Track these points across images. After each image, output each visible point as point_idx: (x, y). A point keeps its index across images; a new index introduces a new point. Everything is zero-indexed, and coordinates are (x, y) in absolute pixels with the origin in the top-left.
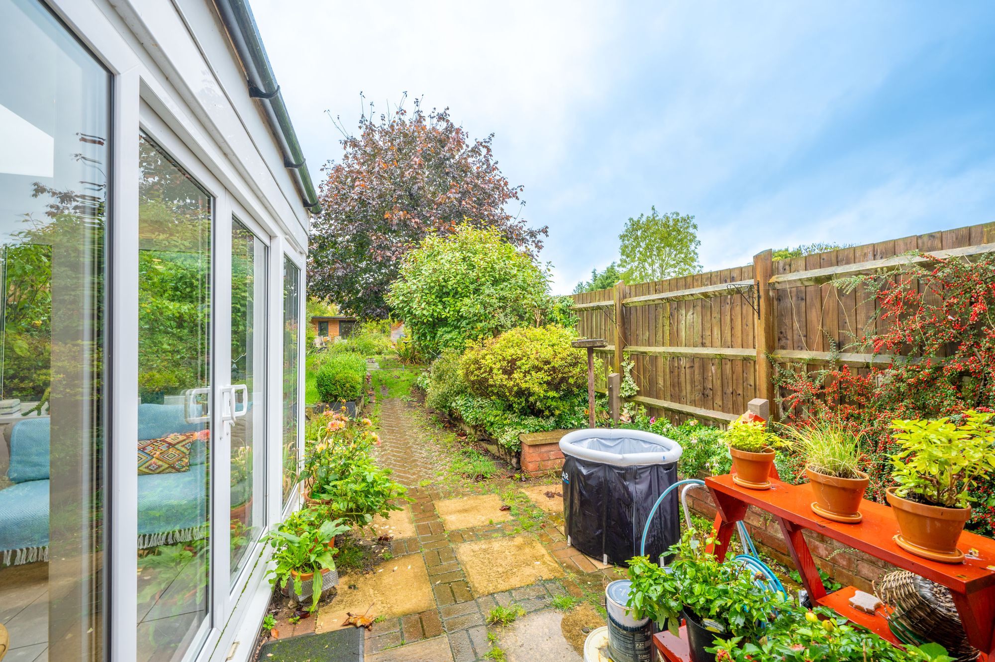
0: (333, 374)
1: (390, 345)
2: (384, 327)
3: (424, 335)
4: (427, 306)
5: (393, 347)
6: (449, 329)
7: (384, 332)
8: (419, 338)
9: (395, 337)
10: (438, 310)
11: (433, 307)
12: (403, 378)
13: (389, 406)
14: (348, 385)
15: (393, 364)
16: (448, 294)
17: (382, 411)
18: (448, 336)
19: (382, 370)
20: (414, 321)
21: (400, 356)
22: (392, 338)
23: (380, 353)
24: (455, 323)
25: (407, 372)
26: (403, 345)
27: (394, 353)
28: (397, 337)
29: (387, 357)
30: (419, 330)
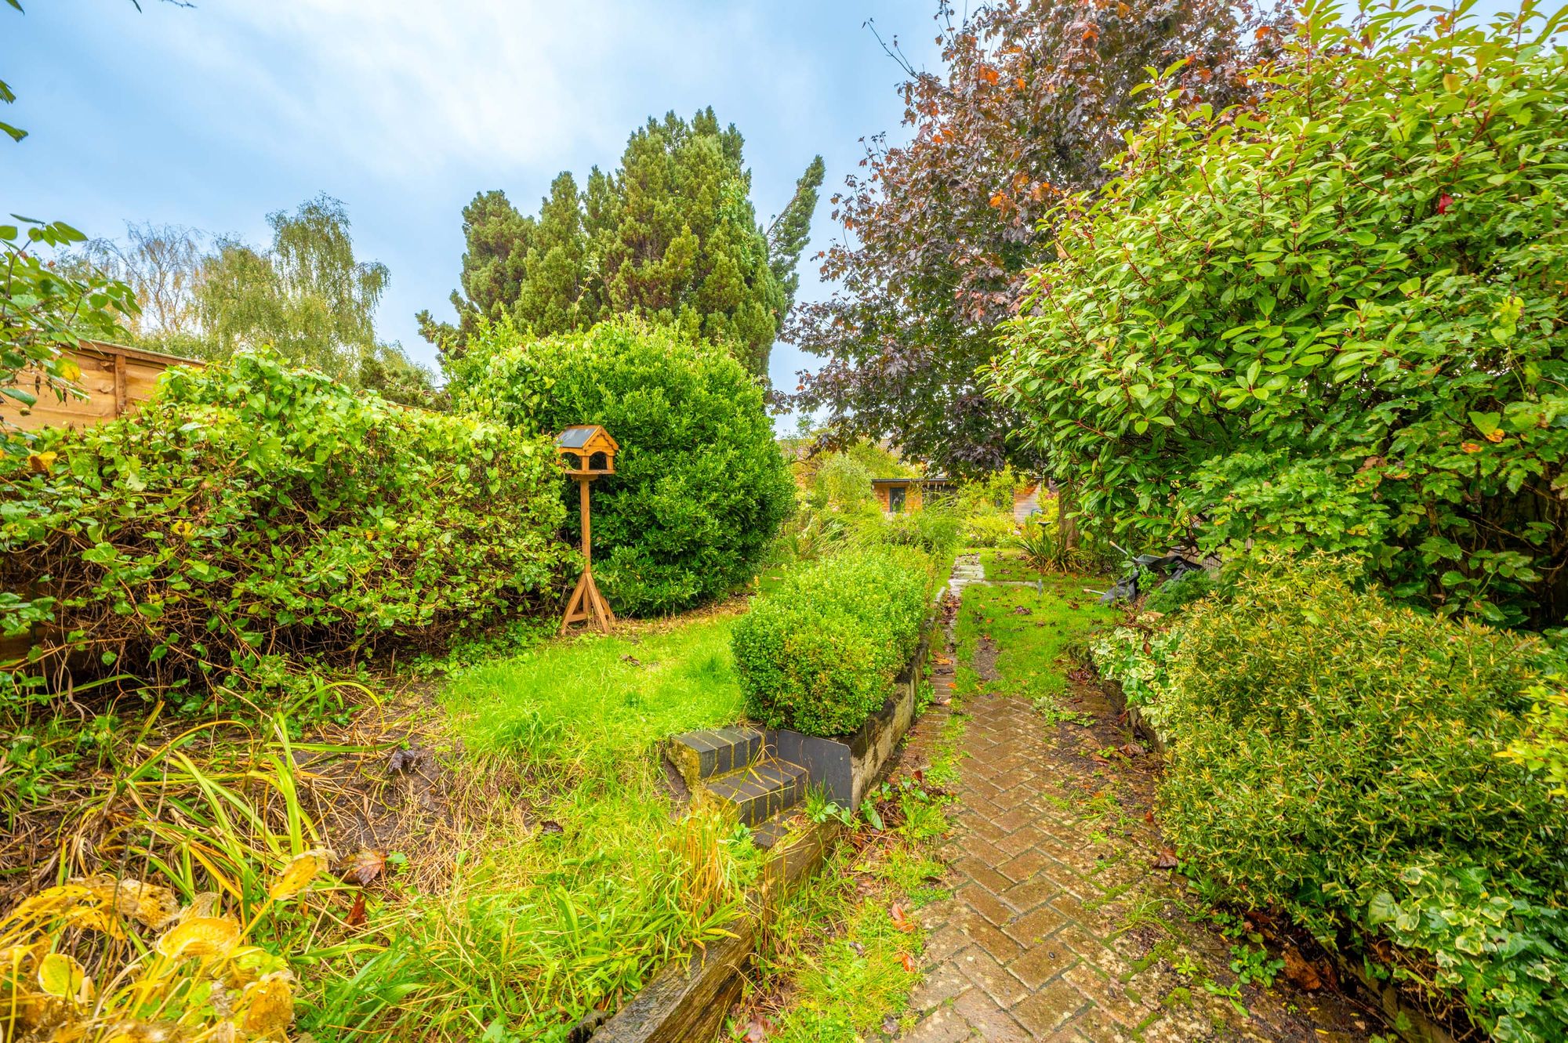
0: (778, 631)
1: (1011, 527)
2: (1000, 494)
3: (1126, 493)
4: (1146, 370)
5: (1017, 532)
6: (1261, 459)
7: (1001, 503)
8: (1102, 502)
9: (1021, 512)
10: (1199, 380)
11: (1171, 370)
12: (1039, 616)
13: (991, 736)
14: (824, 678)
15: (1015, 569)
16: (1246, 312)
17: (967, 761)
18: (1262, 492)
19: (989, 585)
20: (1083, 440)
21: (1031, 552)
22: (1016, 516)
23: (990, 544)
24: (1294, 431)
25: (1049, 597)
26: (1037, 527)
27: (1017, 544)
28: (1027, 514)
29: (1006, 552)
30: (1102, 475)
